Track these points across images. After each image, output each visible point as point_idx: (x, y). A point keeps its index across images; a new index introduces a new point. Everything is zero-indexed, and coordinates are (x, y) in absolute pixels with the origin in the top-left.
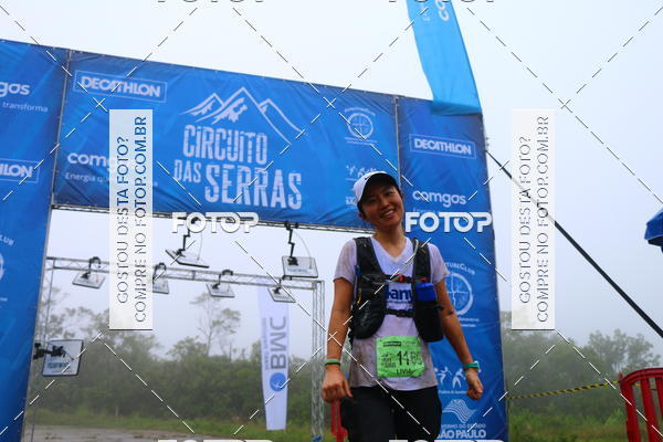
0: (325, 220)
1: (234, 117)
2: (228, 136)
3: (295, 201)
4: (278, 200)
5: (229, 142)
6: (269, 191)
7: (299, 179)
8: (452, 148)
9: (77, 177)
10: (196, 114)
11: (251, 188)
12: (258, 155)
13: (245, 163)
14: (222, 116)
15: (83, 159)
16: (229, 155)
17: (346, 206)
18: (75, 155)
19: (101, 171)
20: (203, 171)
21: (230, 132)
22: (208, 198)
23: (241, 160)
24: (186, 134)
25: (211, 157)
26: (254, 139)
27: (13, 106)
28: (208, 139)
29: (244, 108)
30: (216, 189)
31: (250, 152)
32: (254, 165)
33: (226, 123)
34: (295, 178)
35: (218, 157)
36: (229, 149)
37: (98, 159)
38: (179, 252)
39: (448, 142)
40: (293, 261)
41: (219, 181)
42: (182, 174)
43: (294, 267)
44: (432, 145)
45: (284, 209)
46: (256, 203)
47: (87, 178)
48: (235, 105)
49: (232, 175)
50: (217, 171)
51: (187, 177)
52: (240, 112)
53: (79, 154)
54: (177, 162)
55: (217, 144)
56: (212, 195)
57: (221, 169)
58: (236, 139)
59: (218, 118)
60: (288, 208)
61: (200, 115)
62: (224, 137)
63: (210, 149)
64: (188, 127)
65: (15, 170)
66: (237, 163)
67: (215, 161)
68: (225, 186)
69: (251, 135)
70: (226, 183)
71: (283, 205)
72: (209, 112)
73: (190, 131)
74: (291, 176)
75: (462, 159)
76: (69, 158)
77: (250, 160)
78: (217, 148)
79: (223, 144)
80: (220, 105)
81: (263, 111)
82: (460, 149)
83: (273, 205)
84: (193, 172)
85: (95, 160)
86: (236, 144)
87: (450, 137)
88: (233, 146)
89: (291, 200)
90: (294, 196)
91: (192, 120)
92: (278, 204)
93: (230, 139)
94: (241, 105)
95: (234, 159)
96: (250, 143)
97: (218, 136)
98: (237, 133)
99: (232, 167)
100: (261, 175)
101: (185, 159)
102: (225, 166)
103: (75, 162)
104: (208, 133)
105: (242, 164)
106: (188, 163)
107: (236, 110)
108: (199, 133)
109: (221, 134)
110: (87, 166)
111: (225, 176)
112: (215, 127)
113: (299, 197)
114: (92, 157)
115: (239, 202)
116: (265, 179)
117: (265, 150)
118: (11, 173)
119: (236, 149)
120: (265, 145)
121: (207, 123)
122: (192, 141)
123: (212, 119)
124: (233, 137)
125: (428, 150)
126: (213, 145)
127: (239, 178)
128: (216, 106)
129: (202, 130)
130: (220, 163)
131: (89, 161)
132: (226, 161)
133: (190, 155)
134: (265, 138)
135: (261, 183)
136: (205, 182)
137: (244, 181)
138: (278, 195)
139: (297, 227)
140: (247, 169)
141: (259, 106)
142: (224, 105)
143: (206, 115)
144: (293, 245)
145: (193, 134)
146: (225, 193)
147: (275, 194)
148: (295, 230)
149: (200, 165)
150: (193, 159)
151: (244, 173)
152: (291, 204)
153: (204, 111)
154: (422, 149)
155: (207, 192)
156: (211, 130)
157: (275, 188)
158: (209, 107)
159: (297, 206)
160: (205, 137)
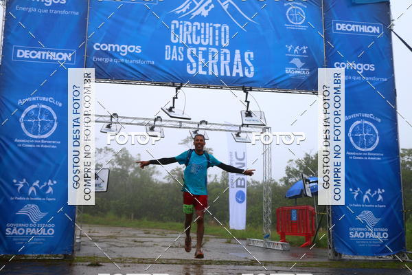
0: (271, 84)
1: (205, 13)
2: (201, 27)
3: (249, 72)
4: (238, 71)
5: (202, 32)
6: (231, 65)
7: (252, 56)
8: (365, 29)
9: (100, 60)
10: (179, 12)
11: (219, 64)
12: (223, 40)
13: (214, 46)
14: (197, 13)
15: (104, 47)
16: (202, 40)
17: (285, 75)
18: (99, 44)
19: (116, 55)
20: (185, 53)
21: (203, 24)
22: (189, 71)
23: (211, 44)
24: (173, 26)
25: (190, 42)
26: (220, 29)
27: (56, 12)
28: (187, 30)
29: (212, 6)
30: (194, 65)
31: (217, 38)
32: (220, 47)
33: (200, 18)
34: (249, 55)
35: (194, 42)
36: (203, 36)
37: (114, 46)
38: (170, 110)
39: (362, 25)
40: (249, 114)
41: (196, 59)
42: (171, 55)
43: (249, 118)
44: (349, 28)
45: (242, 77)
46: (222, 74)
47: (107, 60)
48: (206, 4)
49: (205, 55)
50: (194, 52)
51: (174, 57)
52: (209, 10)
53: (101, 44)
54: (167, 46)
55: (194, 32)
56: (191, 69)
57: (197, 51)
58: (207, 29)
59: (194, 14)
60: (245, 77)
61: (182, 13)
62: (199, 29)
63: (189, 37)
64: (174, 22)
65: (60, 56)
66: (208, 46)
67: (193, 45)
68: (200, 63)
69: (217, 26)
70: (201, 60)
71: (241, 75)
72: (187, 10)
73: (175, 24)
74: (246, 54)
75: (373, 37)
76: (95, 47)
77: (217, 44)
78: (194, 36)
79: (198, 33)
80: (195, 5)
81: (225, 8)
82: (370, 29)
83: (234, 75)
84: (178, 54)
85: (111, 47)
86: (207, 32)
87: (363, 21)
88: (205, 34)
89: (246, 71)
90: (249, 68)
91: (175, 17)
92: (238, 74)
93: (203, 29)
94: (210, 5)
95: (206, 43)
96: (217, 32)
97: (194, 28)
98: (207, 24)
99: (204, 49)
100: (225, 54)
101: (172, 45)
102: (200, 49)
103: (98, 49)
104: (188, 26)
105: (211, 47)
106: (175, 47)
107: (206, 8)
108: (181, 26)
109: (197, 26)
110: (106, 52)
111: (200, 56)
112: (192, 21)
113: (252, 69)
114: (110, 45)
115: (210, 73)
116: (228, 57)
117: (227, 36)
118: (58, 58)
119: (207, 36)
120: (228, 32)
121: (187, 18)
122: (177, 31)
123: (190, 15)
124: (205, 27)
125: (347, 31)
126: (191, 34)
127: (210, 57)
128: (193, 6)
129: (183, 24)
130: (197, 47)
131: (108, 48)
132: (201, 45)
133: (176, 41)
134: (227, 27)
135: (225, 59)
136: (186, 60)
137: (213, 58)
138: (238, 68)
139: (251, 90)
140: (215, 50)
141: (222, 5)
142: (198, 5)
143: (185, 13)
144: (248, 102)
145: (177, 27)
146: (200, 68)
147: (235, 67)
148: (249, 92)
149: (183, 48)
150: (178, 45)
151: (213, 53)
152: (247, 74)
153: (184, 10)
154: (341, 31)
155: (188, 67)
156: (189, 23)
157: (235, 63)
158: (188, 7)
159: (251, 75)
160: (185, 29)
